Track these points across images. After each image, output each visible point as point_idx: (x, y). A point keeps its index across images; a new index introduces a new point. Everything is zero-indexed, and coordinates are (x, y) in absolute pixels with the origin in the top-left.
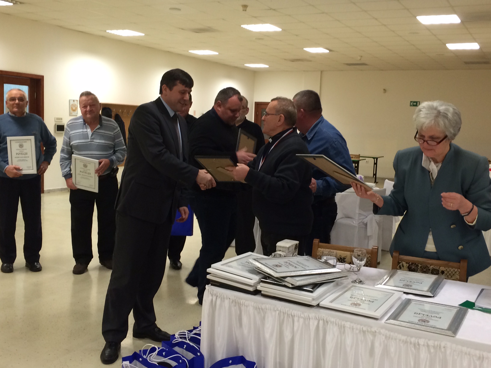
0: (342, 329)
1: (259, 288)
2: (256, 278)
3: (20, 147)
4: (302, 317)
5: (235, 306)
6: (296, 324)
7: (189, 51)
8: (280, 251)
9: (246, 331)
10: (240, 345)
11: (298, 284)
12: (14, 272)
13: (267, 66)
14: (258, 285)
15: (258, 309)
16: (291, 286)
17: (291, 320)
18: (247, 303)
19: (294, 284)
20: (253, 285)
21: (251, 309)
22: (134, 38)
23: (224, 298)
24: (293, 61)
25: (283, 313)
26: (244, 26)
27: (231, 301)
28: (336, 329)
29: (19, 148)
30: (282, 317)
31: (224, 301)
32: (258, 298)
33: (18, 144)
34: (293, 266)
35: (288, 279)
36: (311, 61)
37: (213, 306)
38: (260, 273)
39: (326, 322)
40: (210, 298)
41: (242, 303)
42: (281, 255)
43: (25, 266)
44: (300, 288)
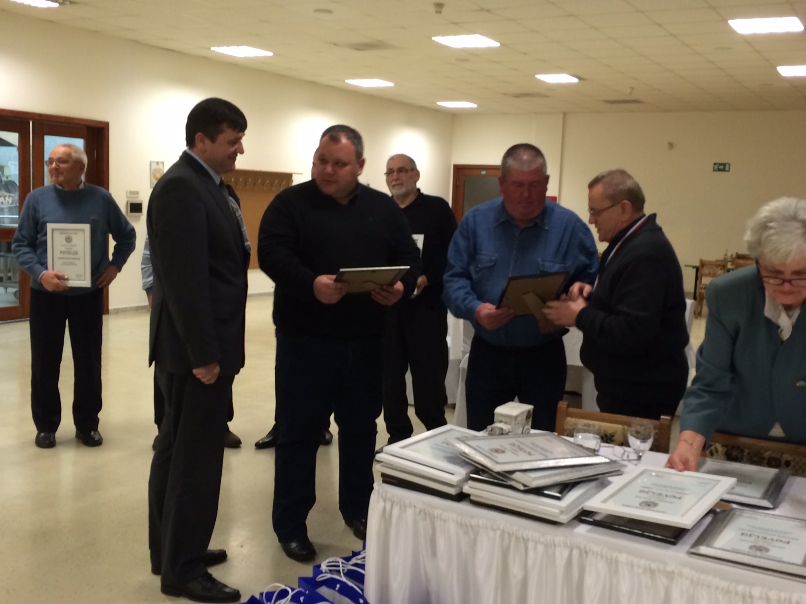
0: (613, 565)
1: (466, 489)
2: (460, 472)
3: (66, 241)
4: (541, 543)
5: (425, 519)
6: (531, 553)
7: (346, 81)
8: (501, 422)
9: (443, 565)
10: (433, 587)
11: (534, 484)
12: (56, 446)
13: (475, 106)
14: (464, 483)
15: (465, 527)
16: (522, 488)
17: (522, 546)
18: (445, 515)
19: (528, 485)
20: (455, 484)
21: (452, 527)
22: (256, 59)
23: (405, 506)
24: (517, 96)
25: (509, 534)
26: (438, 39)
27: (418, 510)
28: (601, 565)
29: (65, 243)
30: (506, 542)
31: (405, 511)
32: (464, 507)
33: (64, 236)
34: (525, 451)
35: (517, 476)
36: (548, 97)
37: (386, 518)
38: (468, 463)
39: (584, 553)
40: (382, 504)
41: (436, 514)
42: (502, 429)
43: (74, 436)
44: (538, 491)
